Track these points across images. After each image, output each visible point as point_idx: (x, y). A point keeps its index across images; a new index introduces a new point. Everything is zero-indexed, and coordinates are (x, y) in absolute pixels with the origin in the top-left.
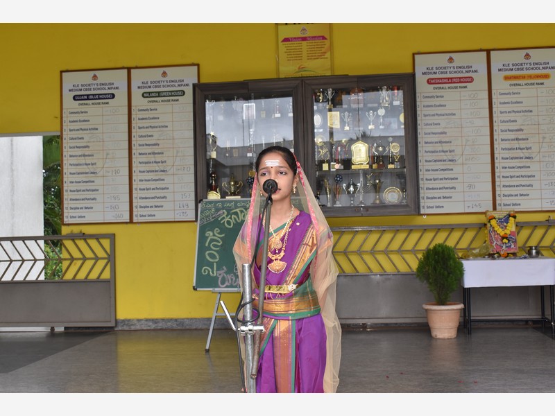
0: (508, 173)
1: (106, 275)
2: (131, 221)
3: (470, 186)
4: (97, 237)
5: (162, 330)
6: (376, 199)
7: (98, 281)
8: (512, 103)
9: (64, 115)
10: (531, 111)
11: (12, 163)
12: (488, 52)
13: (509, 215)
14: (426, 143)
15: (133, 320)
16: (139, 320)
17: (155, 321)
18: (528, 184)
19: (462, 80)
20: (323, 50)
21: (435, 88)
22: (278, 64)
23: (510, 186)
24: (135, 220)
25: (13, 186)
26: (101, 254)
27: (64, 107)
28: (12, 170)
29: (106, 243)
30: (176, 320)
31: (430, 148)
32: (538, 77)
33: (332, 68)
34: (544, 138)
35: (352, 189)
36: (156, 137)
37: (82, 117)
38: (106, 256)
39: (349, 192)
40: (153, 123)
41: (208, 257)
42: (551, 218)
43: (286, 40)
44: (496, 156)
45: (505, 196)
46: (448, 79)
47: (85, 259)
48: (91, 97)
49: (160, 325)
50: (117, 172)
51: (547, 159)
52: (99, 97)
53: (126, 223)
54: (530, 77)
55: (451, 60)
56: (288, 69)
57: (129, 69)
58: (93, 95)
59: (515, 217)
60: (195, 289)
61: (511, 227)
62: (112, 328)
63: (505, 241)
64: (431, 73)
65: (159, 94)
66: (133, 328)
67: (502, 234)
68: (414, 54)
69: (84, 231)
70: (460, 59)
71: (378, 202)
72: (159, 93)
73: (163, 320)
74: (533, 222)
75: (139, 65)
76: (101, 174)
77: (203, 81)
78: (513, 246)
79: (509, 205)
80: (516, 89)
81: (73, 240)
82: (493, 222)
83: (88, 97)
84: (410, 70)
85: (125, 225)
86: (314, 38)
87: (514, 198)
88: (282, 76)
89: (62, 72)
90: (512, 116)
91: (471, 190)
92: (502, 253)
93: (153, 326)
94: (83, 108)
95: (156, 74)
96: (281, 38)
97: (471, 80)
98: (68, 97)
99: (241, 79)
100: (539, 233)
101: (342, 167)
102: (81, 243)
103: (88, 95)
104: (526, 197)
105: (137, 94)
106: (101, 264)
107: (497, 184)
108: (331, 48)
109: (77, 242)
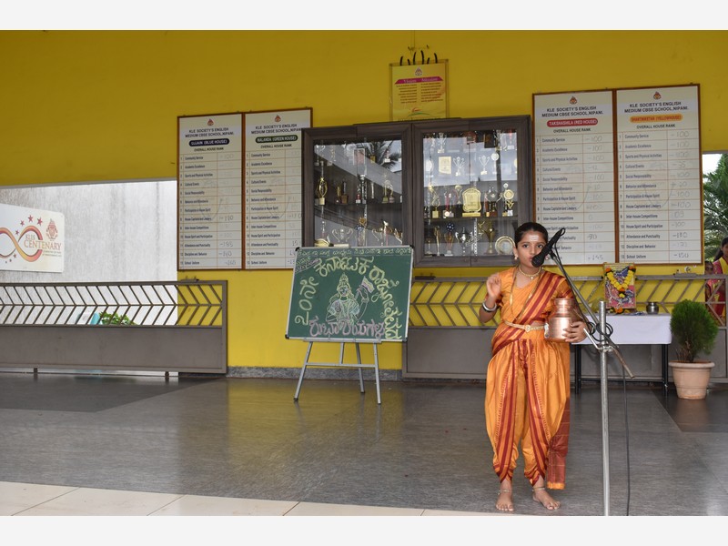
0: (633, 222)
1: (219, 322)
2: (243, 269)
3: (591, 237)
4: (211, 284)
5: (271, 378)
6: (489, 249)
7: (211, 327)
8: (639, 146)
9: (181, 161)
10: (660, 156)
11: (158, 207)
12: (614, 91)
13: (628, 268)
14: (544, 190)
15: (244, 367)
16: (249, 368)
17: (265, 369)
18: (655, 234)
19: (585, 122)
20: (438, 91)
21: (555, 131)
22: (391, 106)
23: (635, 237)
24: (247, 267)
25: (158, 230)
26: (214, 300)
27: (181, 153)
28: (158, 214)
29: (219, 289)
30: (286, 369)
31: (548, 195)
32: (668, 118)
33: (447, 111)
34: (673, 185)
35: (464, 238)
36: (268, 182)
37: (197, 163)
38: (218, 302)
39: (461, 241)
40: (266, 168)
41: (301, 306)
42: (680, 272)
43: (400, 82)
44: (620, 204)
45: (629, 247)
46: (570, 121)
47: (198, 305)
48: (207, 142)
49: (270, 374)
50: (230, 218)
51: (676, 208)
52: (214, 142)
53: (239, 270)
54: (660, 118)
55: (573, 100)
56: (402, 112)
57: (243, 114)
58: (209, 140)
59: (634, 270)
60: (287, 337)
61: (630, 280)
62: (223, 374)
63: (622, 295)
64: (551, 115)
65: (272, 139)
66: (243, 375)
67: (619, 288)
68: (533, 95)
69: (198, 278)
70: (584, 100)
71: (491, 252)
72: (272, 137)
73: (273, 368)
74: (657, 276)
75: (253, 110)
76: (215, 220)
77: (316, 125)
78: (630, 301)
79: (634, 257)
80: (644, 132)
81: (188, 286)
82: (610, 275)
83: (203, 143)
84: (529, 112)
85: (237, 272)
86: (429, 79)
87: (639, 249)
88: (395, 120)
89: (179, 117)
90: (639, 161)
91: (592, 240)
92: (617, 308)
93: (263, 375)
94: (199, 154)
95: (269, 119)
96: (395, 81)
97: (594, 122)
98: (185, 142)
99: (351, 123)
100: (665, 287)
101: (453, 215)
102: (195, 289)
103: (203, 141)
104: (652, 249)
105: (250, 139)
106: (214, 310)
107: (621, 234)
108: (446, 89)
109: (192, 288)
